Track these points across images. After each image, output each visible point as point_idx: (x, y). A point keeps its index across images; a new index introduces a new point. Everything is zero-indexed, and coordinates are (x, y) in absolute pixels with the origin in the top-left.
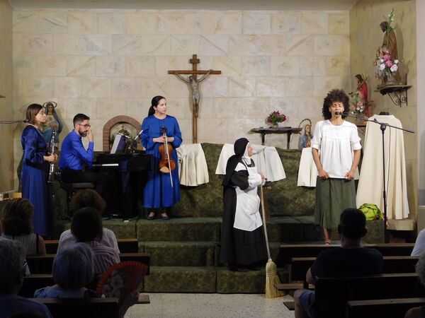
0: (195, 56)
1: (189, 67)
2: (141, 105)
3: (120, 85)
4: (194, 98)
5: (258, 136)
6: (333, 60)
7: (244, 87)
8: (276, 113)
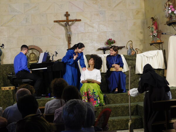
0: (67, 12)
1: (64, 18)
2: (41, 39)
3: (29, 29)
4: (68, 34)
5: (102, 51)
6: (136, 11)
7: (93, 27)
8: (110, 40)
